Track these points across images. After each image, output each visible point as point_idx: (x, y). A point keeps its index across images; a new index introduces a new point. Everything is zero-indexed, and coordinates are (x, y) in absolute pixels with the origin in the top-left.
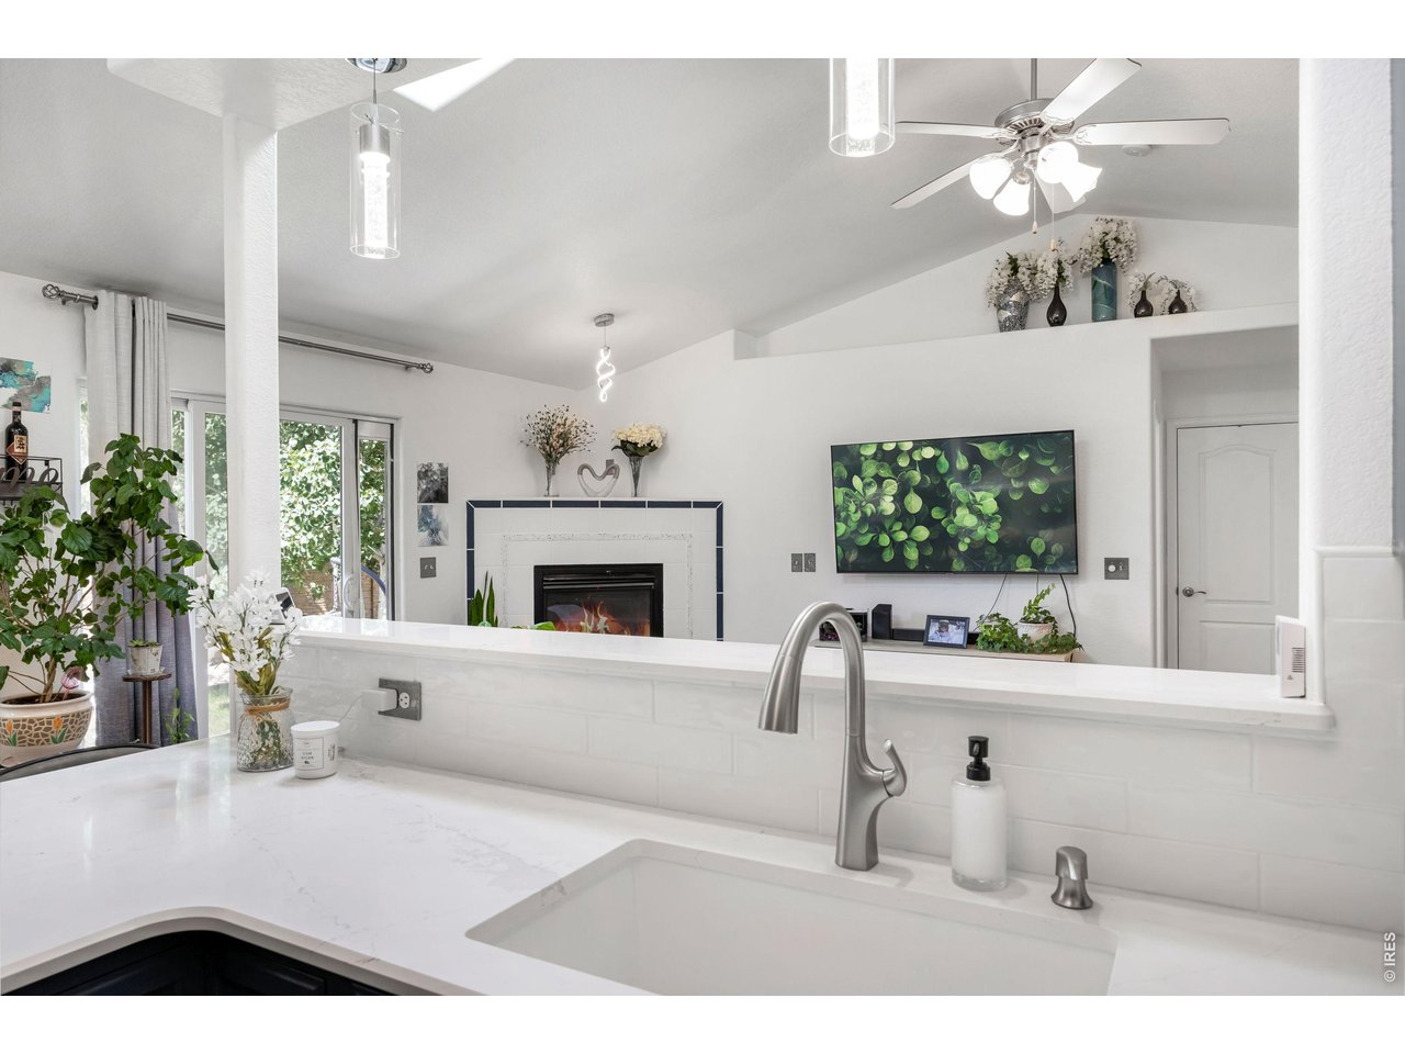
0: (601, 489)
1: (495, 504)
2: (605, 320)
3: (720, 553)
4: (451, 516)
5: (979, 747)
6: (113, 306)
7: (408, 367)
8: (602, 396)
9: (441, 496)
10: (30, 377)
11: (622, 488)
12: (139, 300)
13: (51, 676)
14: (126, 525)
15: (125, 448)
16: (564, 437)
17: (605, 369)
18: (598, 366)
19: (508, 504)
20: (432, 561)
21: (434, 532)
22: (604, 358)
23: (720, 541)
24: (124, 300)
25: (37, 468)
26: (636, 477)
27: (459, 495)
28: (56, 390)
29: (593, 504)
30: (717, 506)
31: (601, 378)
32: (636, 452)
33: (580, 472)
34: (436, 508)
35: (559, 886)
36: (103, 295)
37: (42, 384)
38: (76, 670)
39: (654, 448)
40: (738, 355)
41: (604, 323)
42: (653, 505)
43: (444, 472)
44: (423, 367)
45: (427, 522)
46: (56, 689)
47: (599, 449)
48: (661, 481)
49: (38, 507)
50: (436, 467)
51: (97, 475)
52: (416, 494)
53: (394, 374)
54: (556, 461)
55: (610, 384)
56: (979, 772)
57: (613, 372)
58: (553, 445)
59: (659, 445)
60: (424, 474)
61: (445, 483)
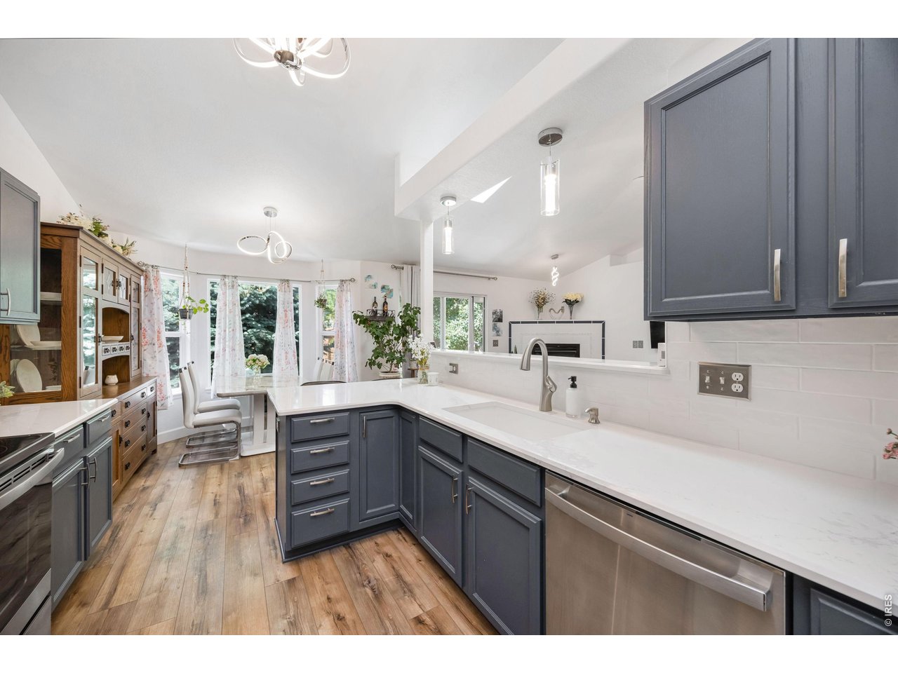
0: (557, 317)
1: (518, 323)
2: (555, 257)
3: (603, 341)
4: (503, 326)
5: (573, 379)
6: (407, 268)
7: (489, 279)
8: (554, 284)
9: (500, 320)
10: (388, 289)
11: (566, 316)
12: (414, 266)
13: (391, 366)
14: (407, 327)
15: (407, 307)
16: (544, 299)
17: (555, 274)
18: (552, 274)
19: (523, 323)
20: (497, 341)
21: (498, 332)
22: (555, 270)
23: (603, 336)
24: (410, 266)
25: (390, 313)
26: (571, 312)
27: (506, 320)
28: (394, 292)
29: (553, 322)
30: (603, 323)
31: (553, 277)
32: (570, 303)
33: (550, 311)
34: (499, 324)
35: (469, 406)
36: (405, 266)
37: (391, 291)
38: (397, 366)
39: (577, 302)
40: (612, 265)
41: (555, 258)
42: (575, 322)
43: (501, 312)
44: (493, 278)
45: (495, 328)
46: (392, 370)
47: (558, 303)
48: (581, 314)
49: (390, 323)
50: (498, 311)
51: (401, 314)
52: (492, 319)
53: (486, 281)
54: (541, 307)
55: (556, 280)
56: (574, 386)
57: (558, 275)
58: (540, 302)
59: (580, 300)
60: (494, 313)
61: (501, 316)
